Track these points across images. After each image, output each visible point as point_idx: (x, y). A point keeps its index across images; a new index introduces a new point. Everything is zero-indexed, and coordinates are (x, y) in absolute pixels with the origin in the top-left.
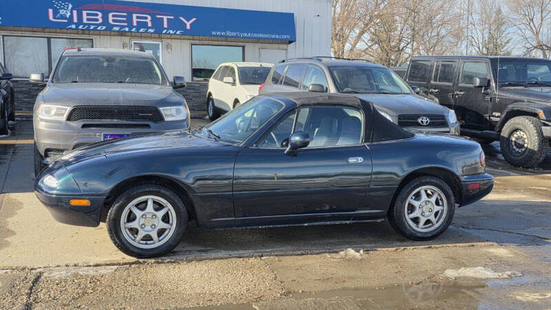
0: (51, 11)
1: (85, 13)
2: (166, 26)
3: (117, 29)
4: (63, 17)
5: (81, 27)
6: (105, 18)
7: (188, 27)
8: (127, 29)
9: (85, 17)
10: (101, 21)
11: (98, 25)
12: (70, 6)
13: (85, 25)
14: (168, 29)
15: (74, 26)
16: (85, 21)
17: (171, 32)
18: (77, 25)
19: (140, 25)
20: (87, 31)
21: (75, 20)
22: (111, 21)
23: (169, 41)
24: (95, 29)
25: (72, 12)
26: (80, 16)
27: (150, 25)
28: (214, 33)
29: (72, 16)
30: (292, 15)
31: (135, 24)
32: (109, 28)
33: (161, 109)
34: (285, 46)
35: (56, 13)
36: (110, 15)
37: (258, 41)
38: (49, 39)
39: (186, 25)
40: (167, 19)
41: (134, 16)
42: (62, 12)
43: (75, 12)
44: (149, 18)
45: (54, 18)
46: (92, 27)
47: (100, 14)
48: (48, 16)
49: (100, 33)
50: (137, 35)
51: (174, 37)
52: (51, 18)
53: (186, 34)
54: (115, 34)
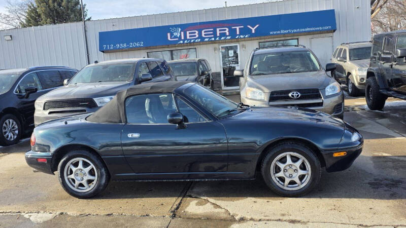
0: (169, 34)
1: (188, 32)
2: (238, 33)
3: (207, 40)
4: (176, 37)
5: (186, 42)
6: (200, 34)
7: (253, 32)
8: (213, 39)
9: (188, 35)
10: (197, 36)
11: (196, 39)
12: (180, 30)
13: (188, 40)
14: (240, 35)
15: (182, 42)
16: (188, 38)
17: (242, 36)
18: (184, 41)
19: (222, 35)
20: (190, 44)
21: (183, 38)
22: (203, 36)
23: (244, 43)
24: (194, 42)
25: (180, 33)
26: (185, 35)
27: (228, 34)
28: (271, 33)
29: (180, 36)
30: (333, 10)
31: (218, 35)
32: (203, 39)
33: (94, 99)
34: (331, 34)
35: (172, 35)
36: (203, 32)
37: (309, 33)
38: (171, 51)
39: (251, 30)
40: (239, 28)
41: (218, 29)
42: (175, 34)
43: (182, 33)
44: (227, 29)
45: (171, 38)
46: (192, 41)
47: (197, 32)
48: (167, 37)
49: (199, 44)
50: (220, 42)
51: (244, 40)
52: (169, 39)
53: (252, 36)
54: (206, 43)
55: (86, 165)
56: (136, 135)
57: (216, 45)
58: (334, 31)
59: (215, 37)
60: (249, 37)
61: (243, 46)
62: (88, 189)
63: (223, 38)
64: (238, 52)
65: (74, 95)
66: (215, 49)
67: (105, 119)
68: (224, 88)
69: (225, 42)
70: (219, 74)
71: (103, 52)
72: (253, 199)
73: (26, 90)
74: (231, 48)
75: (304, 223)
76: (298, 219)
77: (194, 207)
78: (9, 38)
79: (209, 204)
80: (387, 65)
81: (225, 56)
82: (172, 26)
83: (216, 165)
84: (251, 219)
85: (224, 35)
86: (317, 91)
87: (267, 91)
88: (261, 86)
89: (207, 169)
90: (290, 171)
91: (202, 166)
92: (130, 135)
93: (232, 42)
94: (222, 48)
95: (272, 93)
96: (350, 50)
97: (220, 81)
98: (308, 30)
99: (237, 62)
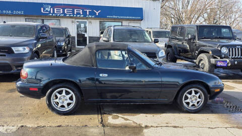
0: (42, 9)
2: (88, 14)
4: (47, 11)
9: (55, 11)
10: (62, 12)
11: (61, 14)
12: (50, 6)
13: (55, 14)
16: (55, 12)
17: (90, 16)
18: (52, 14)
20: (56, 17)
23: (91, 20)
27: (81, 13)
28: (108, 17)
29: (50, 10)
30: (142, 9)
31: (75, 13)
34: (139, 22)
35: (44, 9)
38: (43, 20)
41: (75, 10)
42: (47, 9)
43: (52, 9)
46: (58, 15)
48: (41, 11)
49: (62, 17)
50: (76, 18)
51: (91, 18)
53: (96, 17)
54: (67, 17)
57: (73, 20)
58: (142, 20)
59: (74, 14)
61: (90, 22)
62: (66, 109)
63: (78, 16)
64: (87, 25)
66: (72, 22)
68: (77, 47)
69: (79, 18)
70: (74, 38)
72: (145, 115)
74: (82, 22)
75: (182, 127)
76: (177, 125)
77: (111, 119)
79: (120, 118)
80: (180, 43)
81: (78, 27)
82: (45, 4)
84: (152, 126)
90: (193, 99)
92: (101, 75)
93: (83, 19)
94: (77, 21)
97: (75, 42)
98: (127, 17)
99: (86, 32)
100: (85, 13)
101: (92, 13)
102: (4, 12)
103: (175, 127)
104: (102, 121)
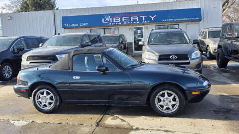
0: (103, 19)
1: (114, 18)
3: (125, 23)
4: (107, 21)
5: (113, 24)
6: (121, 20)
7: (153, 19)
8: (129, 23)
9: (114, 20)
11: (119, 22)
12: (110, 17)
14: (144, 21)
15: (110, 24)
16: (114, 21)
17: (146, 22)
19: (134, 21)
20: (115, 25)
21: (111, 22)
23: (147, 26)
24: (117, 24)
26: (113, 20)
27: (137, 20)
28: (163, 20)
29: (110, 20)
30: (200, 9)
31: (132, 20)
32: (123, 22)
33: (56, 56)
34: (198, 22)
35: (105, 19)
36: (123, 18)
38: (104, 29)
39: (151, 18)
40: (144, 17)
41: (132, 17)
42: (107, 19)
43: (111, 19)
44: (137, 18)
47: (119, 18)
48: (102, 21)
49: (120, 25)
50: (133, 25)
51: (147, 24)
52: (103, 22)
53: (152, 22)
54: (125, 25)
55: (48, 94)
56: (78, 77)
57: (131, 27)
58: (200, 20)
59: (130, 21)
60: (150, 22)
61: (146, 28)
62: (49, 108)
63: (134, 23)
64: (143, 31)
65: (45, 53)
66: (130, 29)
67: (60, 67)
68: (134, 52)
69: (136, 25)
70: (131, 44)
71: (64, 28)
72: (145, 117)
73: (18, 49)
74: (139, 29)
75: (173, 132)
76: (170, 130)
77: (110, 121)
78: (10, 18)
79: (118, 119)
80: (229, 42)
81: (135, 33)
82: (105, 15)
83: (124, 97)
84: (142, 129)
85: (135, 20)
86: (187, 55)
87: (157, 54)
88: (154, 51)
89: (119, 99)
90: (167, 102)
91: (117, 97)
92: (74, 77)
93: (140, 25)
94: (134, 28)
95: (160, 56)
96: (209, 32)
97: (132, 48)
98: (184, 19)
99: (142, 37)
100: (141, 19)
101: (147, 19)
102: (73, 25)
103: (166, 131)
104: (100, 121)
